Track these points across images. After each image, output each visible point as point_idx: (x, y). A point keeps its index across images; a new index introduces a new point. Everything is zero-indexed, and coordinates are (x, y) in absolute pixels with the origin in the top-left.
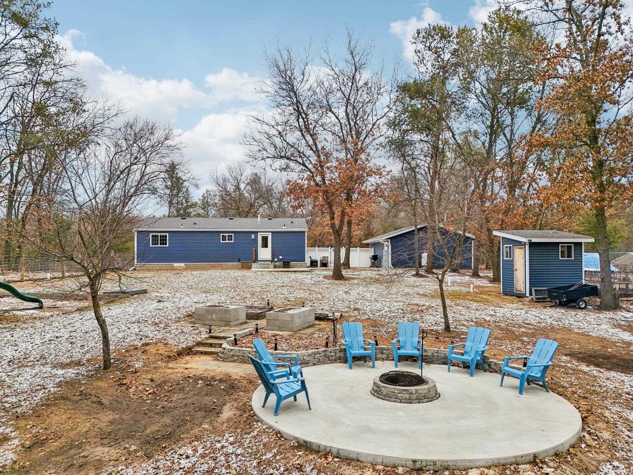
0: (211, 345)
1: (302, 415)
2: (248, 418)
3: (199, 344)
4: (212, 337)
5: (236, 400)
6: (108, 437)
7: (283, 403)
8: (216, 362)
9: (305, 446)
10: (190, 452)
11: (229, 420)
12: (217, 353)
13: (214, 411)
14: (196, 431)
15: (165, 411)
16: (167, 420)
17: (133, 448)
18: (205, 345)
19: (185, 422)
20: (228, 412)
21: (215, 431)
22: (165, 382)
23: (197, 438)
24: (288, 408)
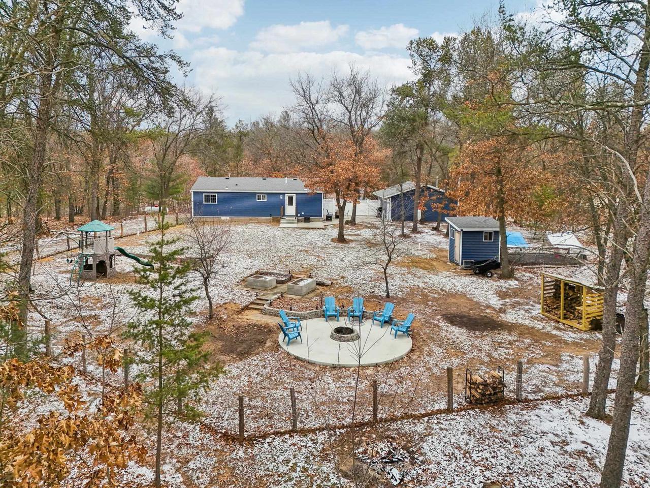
0: (258, 304)
1: (298, 346)
2: (277, 347)
3: (252, 303)
4: (258, 299)
5: (272, 337)
6: (223, 352)
7: (291, 341)
8: (261, 315)
9: (297, 358)
10: (256, 359)
11: (269, 347)
12: (261, 310)
13: (263, 343)
14: (257, 351)
15: (243, 342)
16: (244, 346)
17: (234, 356)
18: (255, 304)
19: (252, 347)
20: (268, 344)
21: (264, 351)
22: (239, 327)
23: (258, 354)
24: (293, 343)
